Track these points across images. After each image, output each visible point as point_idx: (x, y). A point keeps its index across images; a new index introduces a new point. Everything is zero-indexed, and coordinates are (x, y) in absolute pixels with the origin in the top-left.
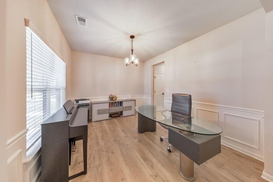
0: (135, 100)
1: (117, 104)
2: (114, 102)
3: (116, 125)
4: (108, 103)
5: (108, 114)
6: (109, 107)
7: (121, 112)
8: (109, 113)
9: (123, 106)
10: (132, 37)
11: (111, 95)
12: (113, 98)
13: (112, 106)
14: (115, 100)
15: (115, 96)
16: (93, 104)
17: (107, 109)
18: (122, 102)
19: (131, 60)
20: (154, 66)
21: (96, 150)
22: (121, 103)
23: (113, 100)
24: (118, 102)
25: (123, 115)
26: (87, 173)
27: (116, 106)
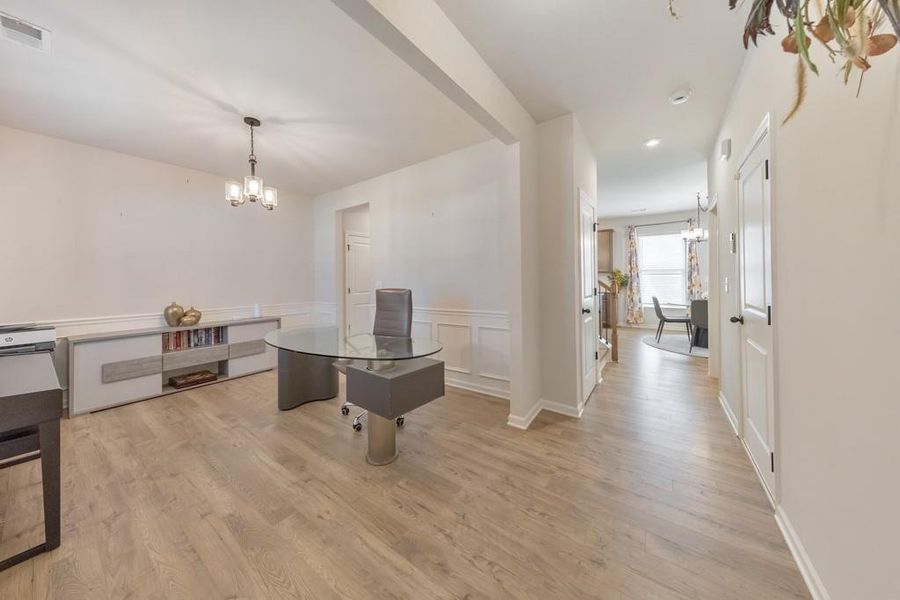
0: (278, 320)
1: (200, 340)
2: (189, 332)
3: (197, 405)
4: (160, 337)
5: (160, 376)
6: (165, 348)
7: (222, 366)
8: (164, 373)
9: (227, 342)
10: (252, 122)
11: (174, 305)
12: (185, 315)
13: (178, 345)
14: (191, 325)
15: (192, 310)
16: (75, 344)
17: (152, 360)
18: (226, 327)
19: (248, 191)
20: (345, 212)
21: (98, 487)
22: (219, 333)
23: (185, 325)
24: (207, 330)
25: (227, 375)
26: (59, 545)
27: (196, 345)
